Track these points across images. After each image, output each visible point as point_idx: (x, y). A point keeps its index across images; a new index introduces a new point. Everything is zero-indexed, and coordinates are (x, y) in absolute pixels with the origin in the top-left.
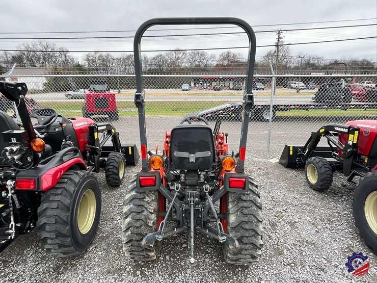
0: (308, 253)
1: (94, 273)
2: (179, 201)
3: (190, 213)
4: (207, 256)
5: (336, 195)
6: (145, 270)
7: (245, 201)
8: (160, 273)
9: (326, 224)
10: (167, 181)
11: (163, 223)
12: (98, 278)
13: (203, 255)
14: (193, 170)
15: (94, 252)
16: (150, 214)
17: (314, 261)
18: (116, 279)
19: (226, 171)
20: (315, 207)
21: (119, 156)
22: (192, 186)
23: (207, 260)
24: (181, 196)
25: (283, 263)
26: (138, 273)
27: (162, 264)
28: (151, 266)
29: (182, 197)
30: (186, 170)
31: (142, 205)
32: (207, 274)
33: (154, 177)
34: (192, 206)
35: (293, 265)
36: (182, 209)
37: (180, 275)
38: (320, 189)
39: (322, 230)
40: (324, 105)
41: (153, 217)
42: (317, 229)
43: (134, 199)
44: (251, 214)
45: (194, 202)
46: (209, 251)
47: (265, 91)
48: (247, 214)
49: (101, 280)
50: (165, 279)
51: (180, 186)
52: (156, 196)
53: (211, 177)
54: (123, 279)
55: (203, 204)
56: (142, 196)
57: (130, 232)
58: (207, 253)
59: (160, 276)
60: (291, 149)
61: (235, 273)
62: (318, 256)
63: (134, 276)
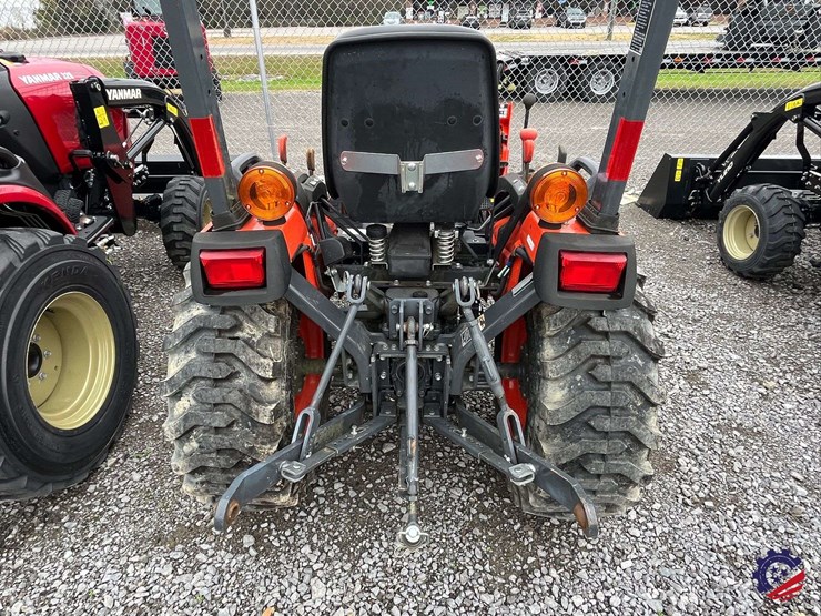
0: (748, 465)
1: (113, 544)
2: (365, 332)
3: (404, 370)
4: (456, 480)
5: (800, 288)
6: (270, 532)
7: (606, 335)
8: (315, 539)
9: (785, 372)
10: (321, 262)
11: (306, 417)
12: (123, 561)
13: (445, 476)
14: (412, 225)
15: (120, 474)
16: (259, 383)
17: (768, 489)
18: (176, 564)
19: (543, 224)
20: (749, 325)
21: (197, 186)
22: (411, 280)
23: (456, 493)
24: (374, 314)
25: (681, 497)
26: (248, 540)
27: (321, 511)
28: (287, 517)
29: (375, 319)
30: (389, 226)
31: (231, 355)
32: (457, 540)
33: (259, 254)
34: (412, 350)
35: (709, 504)
36: (378, 357)
37: (376, 544)
38: (759, 273)
39: (777, 391)
40: (746, 56)
41: (275, 391)
42: (763, 390)
43: (198, 330)
44: (624, 382)
45: (417, 337)
46: (462, 465)
47: (588, 30)
48: (609, 383)
49: (130, 570)
50: (329, 560)
51: (365, 283)
52: (279, 317)
53: (473, 246)
54: (199, 564)
55: (447, 341)
56: (228, 321)
57: (195, 445)
58: (456, 469)
59: (312, 549)
60: (680, 165)
61: (540, 534)
62: (777, 474)
63: (236, 552)
